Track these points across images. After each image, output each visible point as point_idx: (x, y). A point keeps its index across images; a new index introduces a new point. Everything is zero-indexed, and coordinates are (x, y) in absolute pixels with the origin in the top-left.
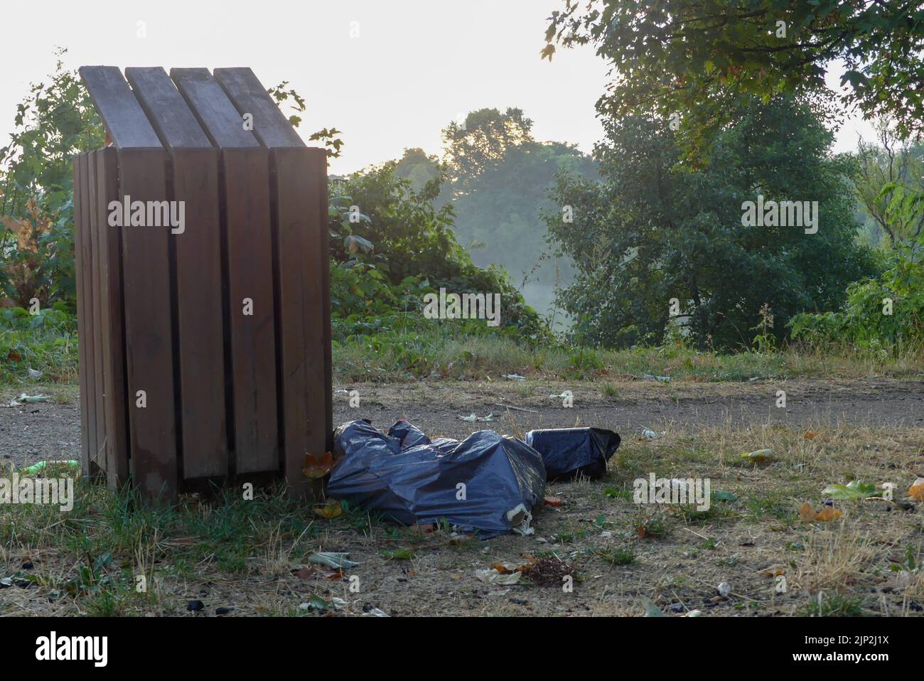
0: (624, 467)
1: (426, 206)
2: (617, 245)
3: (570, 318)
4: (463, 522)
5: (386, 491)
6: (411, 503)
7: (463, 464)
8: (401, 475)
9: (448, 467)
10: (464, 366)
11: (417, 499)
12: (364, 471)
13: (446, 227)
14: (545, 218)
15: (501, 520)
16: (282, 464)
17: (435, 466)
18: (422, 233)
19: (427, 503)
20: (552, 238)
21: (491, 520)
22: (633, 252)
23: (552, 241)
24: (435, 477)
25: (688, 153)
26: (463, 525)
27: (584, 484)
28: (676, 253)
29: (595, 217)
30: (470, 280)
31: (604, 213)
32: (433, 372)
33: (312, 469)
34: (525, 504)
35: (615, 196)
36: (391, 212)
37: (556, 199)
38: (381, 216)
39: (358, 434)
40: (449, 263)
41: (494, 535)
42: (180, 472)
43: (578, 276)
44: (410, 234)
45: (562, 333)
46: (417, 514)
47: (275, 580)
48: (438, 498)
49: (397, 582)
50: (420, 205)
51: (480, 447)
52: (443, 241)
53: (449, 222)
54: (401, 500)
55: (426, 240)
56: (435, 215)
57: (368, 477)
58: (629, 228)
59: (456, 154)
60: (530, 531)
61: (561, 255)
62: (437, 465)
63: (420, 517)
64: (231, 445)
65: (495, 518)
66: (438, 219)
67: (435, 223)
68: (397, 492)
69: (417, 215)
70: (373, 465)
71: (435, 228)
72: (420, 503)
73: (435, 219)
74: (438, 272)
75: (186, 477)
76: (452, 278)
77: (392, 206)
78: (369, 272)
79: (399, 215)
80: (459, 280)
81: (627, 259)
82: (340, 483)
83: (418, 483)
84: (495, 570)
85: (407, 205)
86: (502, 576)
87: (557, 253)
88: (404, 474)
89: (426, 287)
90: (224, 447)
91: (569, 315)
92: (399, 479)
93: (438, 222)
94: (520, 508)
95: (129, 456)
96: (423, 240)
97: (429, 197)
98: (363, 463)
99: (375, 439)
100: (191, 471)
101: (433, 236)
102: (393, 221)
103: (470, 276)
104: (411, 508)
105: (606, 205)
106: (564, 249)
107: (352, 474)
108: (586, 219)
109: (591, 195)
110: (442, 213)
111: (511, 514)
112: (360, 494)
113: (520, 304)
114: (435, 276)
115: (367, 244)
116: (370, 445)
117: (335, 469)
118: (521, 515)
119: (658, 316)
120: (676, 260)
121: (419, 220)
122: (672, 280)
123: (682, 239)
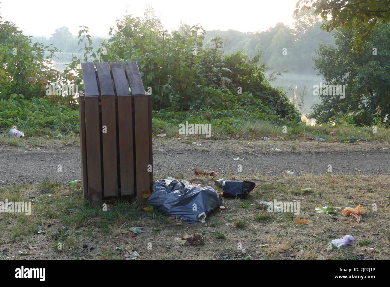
0: (257, 193)
1: (254, 65)
2: (340, 72)
3: (321, 99)
4: (184, 217)
5: (162, 205)
6: (169, 210)
7: (186, 199)
8: (167, 201)
9: (182, 199)
10: (248, 133)
11: (171, 209)
12: (157, 198)
13: (262, 72)
14: (314, 60)
15: (196, 217)
16: (135, 193)
17: (177, 199)
18: (253, 75)
19: (174, 210)
20: (316, 68)
21: (193, 217)
22: (347, 75)
23: (316, 69)
24: (177, 202)
25: (356, 45)
26: (184, 218)
27: (238, 201)
28: (363, 76)
29: (333, 60)
30: (269, 92)
31: (337, 59)
32: (237, 135)
33: (145, 195)
34: (205, 212)
35: (340, 53)
36: (242, 66)
37: (318, 53)
38: (238, 68)
39: (159, 185)
40: (262, 86)
41: (193, 222)
42: (103, 194)
43: (325, 83)
44: (248, 75)
45: (317, 105)
46: (171, 213)
47: (115, 237)
48: (178, 209)
49: (150, 240)
50: (252, 64)
51: (194, 193)
52: (260, 78)
53: (263, 71)
54: (167, 209)
55: (254, 77)
56: (258, 68)
57: (158, 200)
58: (346, 64)
59: (296, 24)
60: (204, 221)
61: (319, 75)
62: (178, 199)
63: (172, 214)
64: (119, 186)
65: (194, 216)
66: (259, 69)
67: (258, 71)
68: (165, 206)
69: (251, 68)
70: (160, 196)
71: (258, 73)
72: (172, 210)
73: (258, 69)
74: (258, 89)
75: (105, 196)
76: (263, 92)
77: (242, 64)
78: (227, 92)
79: (245, 67)
80: (265, 92)
81: (345, 77)
82: (150, 201)
83: (171, 204)
84: (180, 238)
85: (247, 64)
86: (182, 240)
87: (318, 74)
88: (168, 201)
89: (251, 96)
90: (117, 188)
91: (321, 98)
92: (166, 202)
93: (259, 71)
94: (204, 213)
95: (88, 190)
96: (253, 78)
97: (255, 62)
98: (158, 196)
99: (163, 188)
100: (106, 195)
101: (257, 76)
102: (242, 70)
103: (269, 91)
104: (169, 212)
105: (338, 56)
106: (320, 72)
107: (154, 199)
108: (330, 61)
109: (332, 52)
110: (261, 67)
111: (199, 216)
112: (156, 205)
113: (287, 102)
114: (256, 91)
115: (229, 80)
116: (161, 190)
117: (150, 196)
118: (203, 216)
119: (356, 99)
120: (362, 79)
121: (252, 70)
122: (360, 86)
123: (364, 71)
